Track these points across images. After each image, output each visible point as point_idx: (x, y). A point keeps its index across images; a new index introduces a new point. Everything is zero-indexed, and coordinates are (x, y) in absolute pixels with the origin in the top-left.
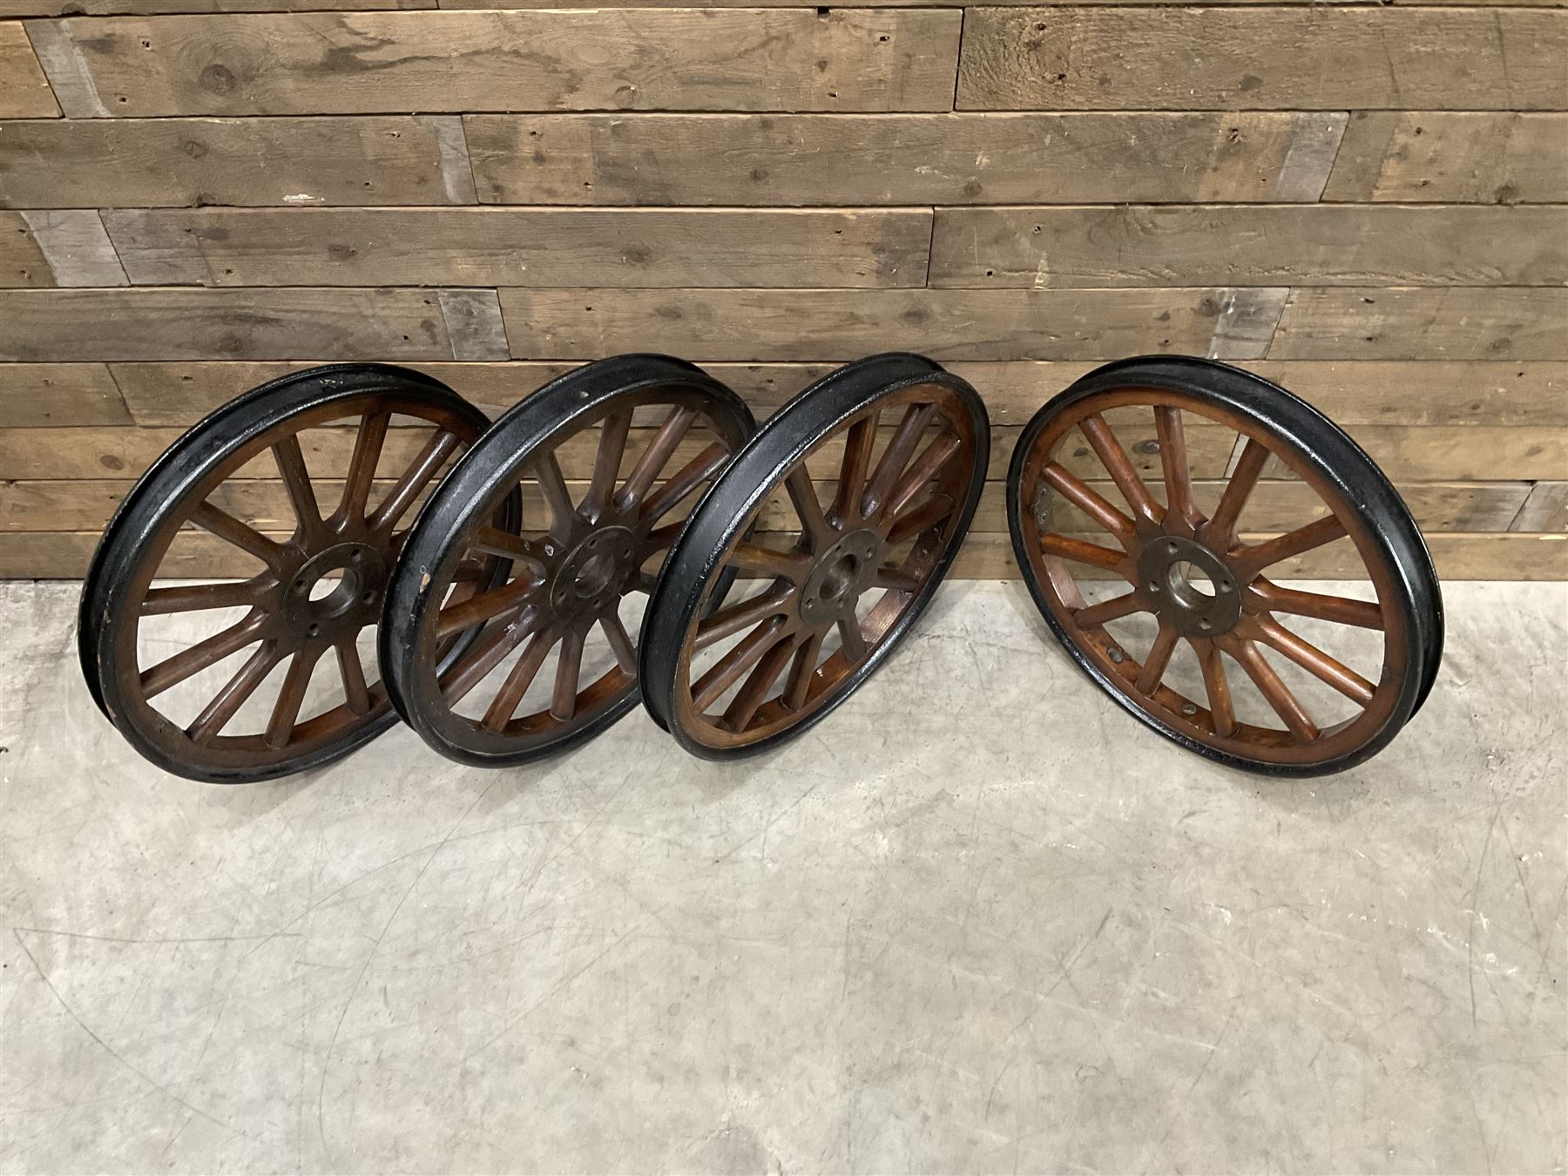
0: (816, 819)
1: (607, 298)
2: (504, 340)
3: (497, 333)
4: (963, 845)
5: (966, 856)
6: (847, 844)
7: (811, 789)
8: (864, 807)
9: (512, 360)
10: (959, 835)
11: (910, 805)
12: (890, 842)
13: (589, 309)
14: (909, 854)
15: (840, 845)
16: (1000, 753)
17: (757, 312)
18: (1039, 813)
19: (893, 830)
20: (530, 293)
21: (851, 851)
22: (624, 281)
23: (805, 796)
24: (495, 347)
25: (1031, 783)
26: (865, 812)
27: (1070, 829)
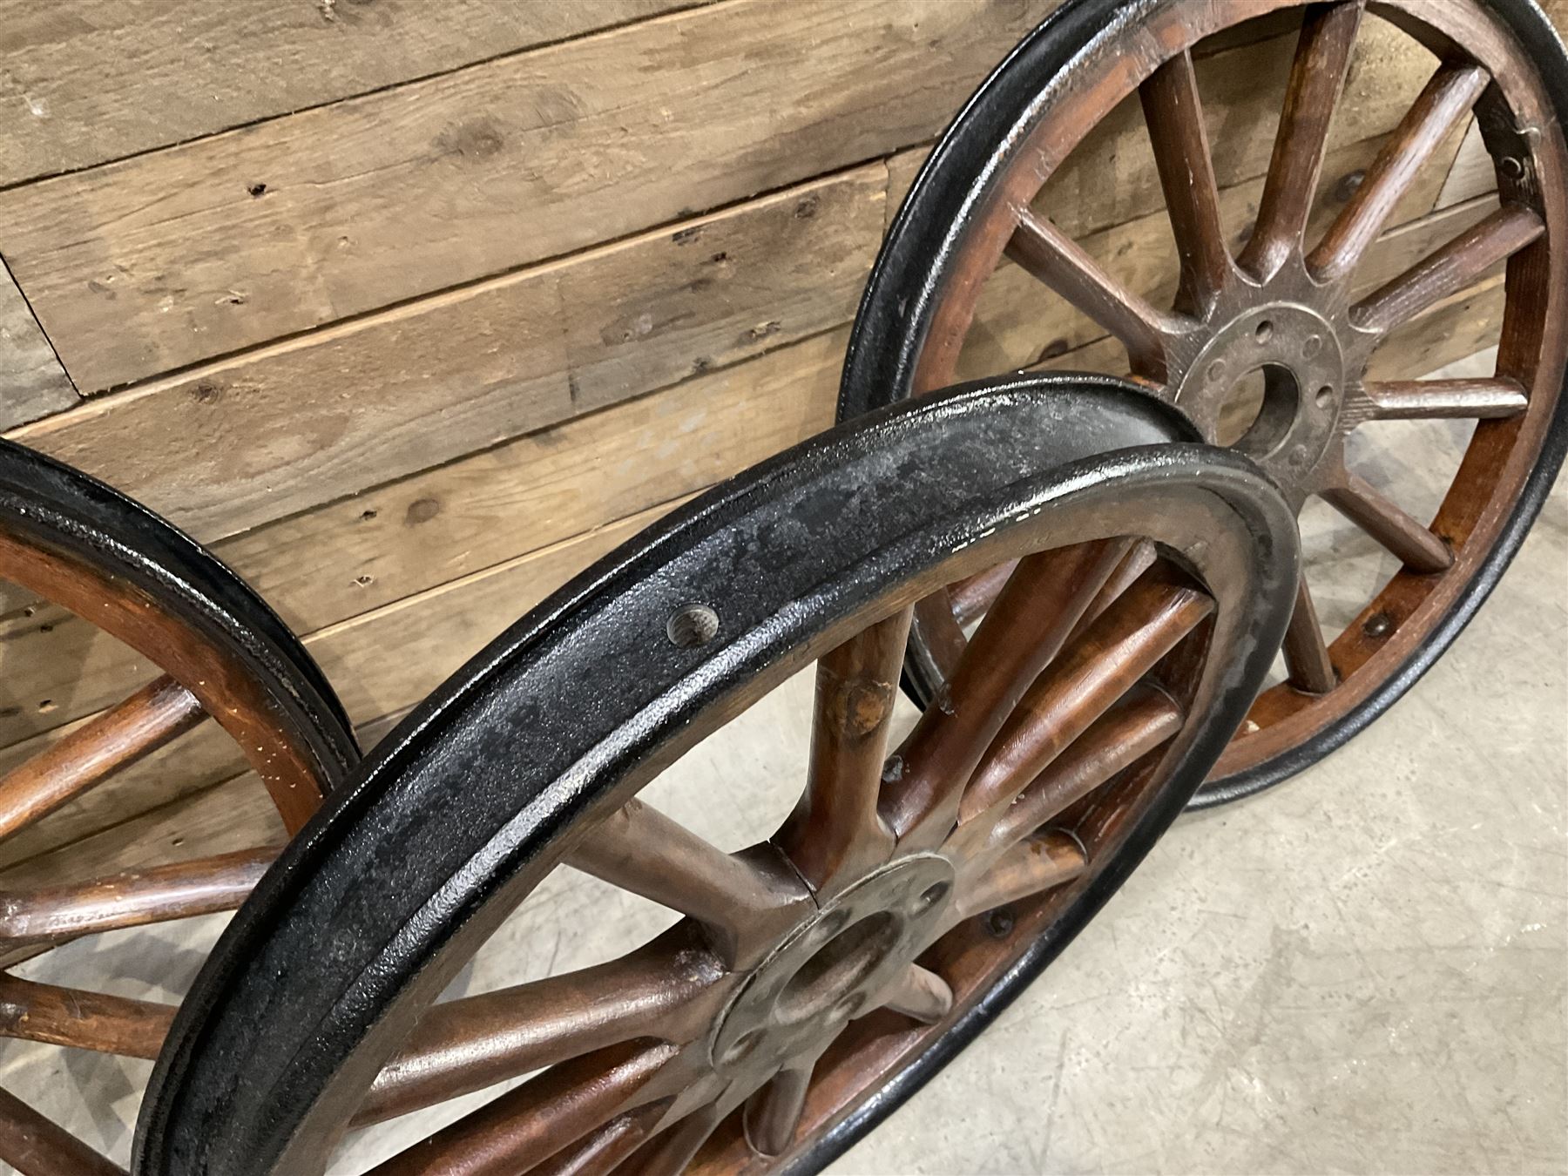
0: (1112, 1105)
1: (297, 135)
2: (48, 352)
3: (20, 340)
4: (1381, 1019)
5: (1401, 1038)
6: (1201, 1127)
7: (1063, 1045)
8: (1176, 1034)
9: (83, 401)
10: (1363, 1003)
11: (1247, 985)
12: (1266, 1083)
13: (258, 191)
14: (1314, 1089)
15: (1189, 1137)
16: (1309, 811)
17: (676, 81)
18: (1444, 891)
19: (1253, 1056)
20: (75, 185)
21: (1215, 1138)
22: (339, 76)
23: (1061, 1066)
24: (25, 380)
25: (1393, 842)
26: (1184, 1045)
27: (1507, 894)
